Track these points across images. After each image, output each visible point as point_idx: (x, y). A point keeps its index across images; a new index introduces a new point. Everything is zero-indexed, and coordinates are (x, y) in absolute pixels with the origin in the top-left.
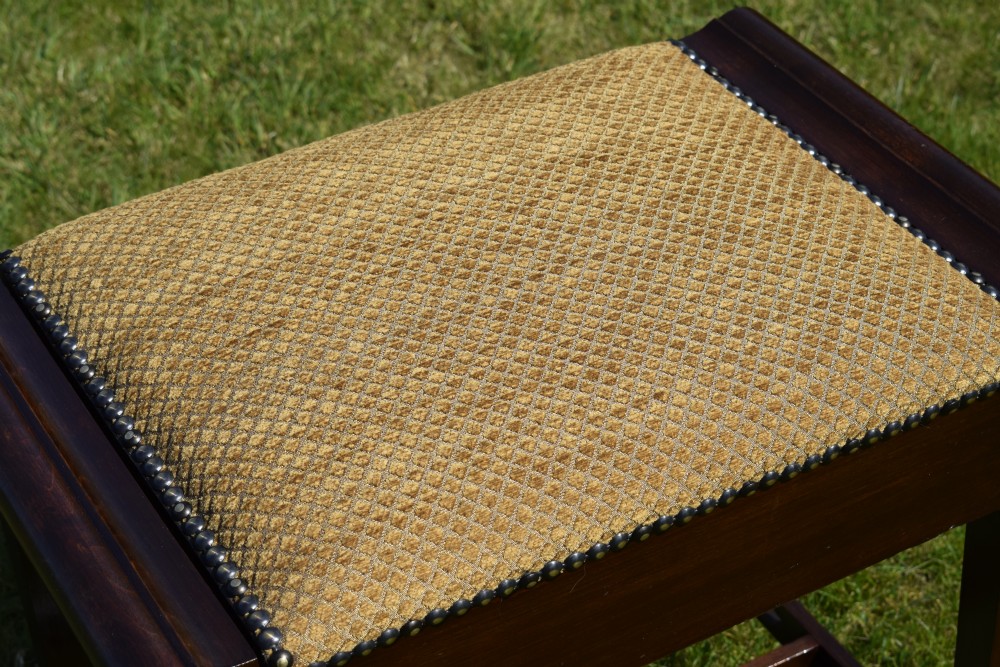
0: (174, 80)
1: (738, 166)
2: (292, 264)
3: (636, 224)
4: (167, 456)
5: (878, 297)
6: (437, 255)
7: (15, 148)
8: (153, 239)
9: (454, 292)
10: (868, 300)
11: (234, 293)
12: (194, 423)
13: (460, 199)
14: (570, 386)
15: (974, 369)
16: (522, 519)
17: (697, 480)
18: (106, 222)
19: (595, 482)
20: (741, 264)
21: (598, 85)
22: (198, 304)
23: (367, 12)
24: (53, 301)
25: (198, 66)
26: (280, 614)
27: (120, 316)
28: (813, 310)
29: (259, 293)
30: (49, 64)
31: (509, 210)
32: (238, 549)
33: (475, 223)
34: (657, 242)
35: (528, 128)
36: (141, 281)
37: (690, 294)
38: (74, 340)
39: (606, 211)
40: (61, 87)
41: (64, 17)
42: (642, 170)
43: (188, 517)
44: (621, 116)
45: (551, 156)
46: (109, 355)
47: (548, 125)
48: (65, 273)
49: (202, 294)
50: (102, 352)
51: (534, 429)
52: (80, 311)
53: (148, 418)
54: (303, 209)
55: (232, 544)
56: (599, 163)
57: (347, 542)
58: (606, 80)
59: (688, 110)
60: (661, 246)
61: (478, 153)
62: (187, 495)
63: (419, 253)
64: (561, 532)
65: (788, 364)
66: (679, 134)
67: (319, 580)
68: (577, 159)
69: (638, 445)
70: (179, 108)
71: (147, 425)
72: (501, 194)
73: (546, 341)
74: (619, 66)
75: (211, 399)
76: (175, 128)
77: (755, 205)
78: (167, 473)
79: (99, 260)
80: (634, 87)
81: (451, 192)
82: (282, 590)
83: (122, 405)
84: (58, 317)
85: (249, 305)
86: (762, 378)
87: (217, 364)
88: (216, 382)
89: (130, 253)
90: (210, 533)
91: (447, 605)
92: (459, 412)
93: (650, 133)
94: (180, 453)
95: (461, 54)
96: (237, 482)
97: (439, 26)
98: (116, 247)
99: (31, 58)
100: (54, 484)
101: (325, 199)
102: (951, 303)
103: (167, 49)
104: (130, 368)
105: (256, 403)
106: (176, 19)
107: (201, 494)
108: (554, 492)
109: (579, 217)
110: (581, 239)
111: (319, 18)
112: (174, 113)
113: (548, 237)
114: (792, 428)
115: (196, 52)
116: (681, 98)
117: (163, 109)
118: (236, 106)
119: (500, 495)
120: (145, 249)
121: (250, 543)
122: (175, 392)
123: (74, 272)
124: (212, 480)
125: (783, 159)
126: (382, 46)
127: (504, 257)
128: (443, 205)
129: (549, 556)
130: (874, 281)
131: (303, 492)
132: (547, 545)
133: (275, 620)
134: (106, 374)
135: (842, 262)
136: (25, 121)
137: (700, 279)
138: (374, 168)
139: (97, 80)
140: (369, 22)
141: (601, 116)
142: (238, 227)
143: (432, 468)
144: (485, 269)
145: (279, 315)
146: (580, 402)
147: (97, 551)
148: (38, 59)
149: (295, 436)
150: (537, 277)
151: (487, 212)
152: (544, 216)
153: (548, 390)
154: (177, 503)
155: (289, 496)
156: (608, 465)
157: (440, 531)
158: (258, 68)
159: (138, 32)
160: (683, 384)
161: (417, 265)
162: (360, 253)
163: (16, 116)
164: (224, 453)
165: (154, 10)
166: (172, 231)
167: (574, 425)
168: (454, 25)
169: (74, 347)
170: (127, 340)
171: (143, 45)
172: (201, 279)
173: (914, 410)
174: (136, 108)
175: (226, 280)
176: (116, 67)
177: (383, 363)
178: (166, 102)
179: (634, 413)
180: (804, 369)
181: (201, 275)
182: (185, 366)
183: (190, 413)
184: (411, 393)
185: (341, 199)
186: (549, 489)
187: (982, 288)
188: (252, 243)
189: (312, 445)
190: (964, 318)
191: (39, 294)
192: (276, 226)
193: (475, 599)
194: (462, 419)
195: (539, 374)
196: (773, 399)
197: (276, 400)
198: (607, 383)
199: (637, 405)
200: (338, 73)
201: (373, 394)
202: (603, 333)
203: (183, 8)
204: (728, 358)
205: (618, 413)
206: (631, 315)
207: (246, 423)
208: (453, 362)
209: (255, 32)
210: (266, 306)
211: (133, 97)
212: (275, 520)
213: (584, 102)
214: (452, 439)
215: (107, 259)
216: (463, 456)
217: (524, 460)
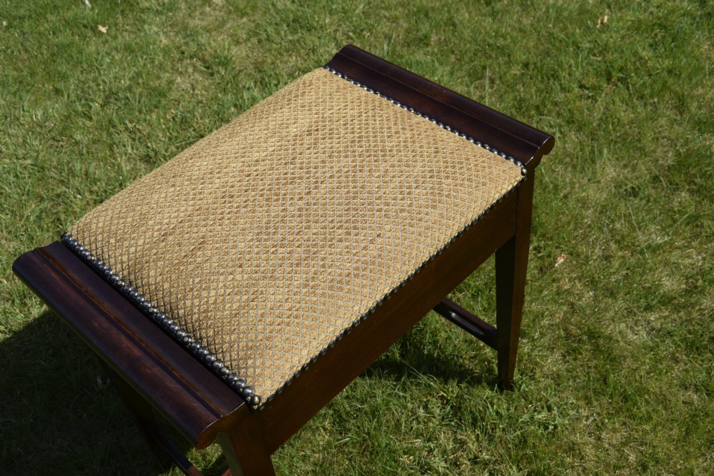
0: (84, 109)
1: (375, 121)
2: (199, 212)
3: (342, 158)
4: (172, 316)
5: (454, 167)
6: (261, 193)
7: (25, 155)
8: (132, 214)
9: (275, 209)
10: (449, 169)
11: (178, 231)
12: (180, 299)
13: (262, 163)
14: (340, 241)
15: (500, 188)
16: (340, 307)
17: (405, 268)
18: (107, 210)
19: (365, 282)
20: (393, 166)
21: (302, 96)
22: (163, 241)
23: (157, 62)
24: (94, 253)
25: (92, 101)
26: (249, 379)
27: (129, 254)
28: (430, 180)
29: (189, 229)
30: (27, 114)
31: (286, 164)
32: (220, 353)
33: (273, 173)
34: (354, 164)
35: (280, 123)
36: (133, 236)
37: (377, 185)
38: (110, 269)
39: (327, 155)
40: (36, 122)
41: (28, 92)
42: (335, 132)
43: (191, 343)
44: (317, 108)
45: (294, 134)
46: (129, 274)
47: (288, 120)
48: (96, 239)
49: (163, 236)
50: (126, 272)
51: (332, 265)
52: (109, 255)
53: (157, 300)
54: (195, 184)
55: (216, 351)
56: (316, 132)
57: (268, 339)
58: (304, 93)
59: (344, 98)
60: (356, 166)
61: (262, 140)
62: (187, 332)
63: (253, 193)
64: (356, 308)
65: (427, 207)
66: (345, 111)
67: (261, 360)
68: (306, 133)
69: (378, 260)
70: (90, 121)
71: (158, 303)
72: (279, 157)
73: (323, 222)
74: (307, 85)
75: (184, 285)
76: (90, 130)
77: (389, 137)
78: (174, 324)
79: (110, 230)
80: (318, 93)
81: (257, 161)
82: (246, 368)
83: (143, 296)
84: (99, 260)
85: (187, 236)
86: (419, 216)
87: (182, 268)
88: (184, 277)
89: (123, 223)
90: (204, 348)
91: (317, 353)
92: (297, 265)
93: (332, 114)
94: (178, 313)
95: (201, 71)
96: (210, 322)
97: (188, 61)
98: (116, 222)
99: (20, 113)
100: (126, 343)
101: (203, 177)
102: (483, 162)
103: (77, 96)
104: (141, 278)
105: (206, 283)
106: (77, 82)
107: (194, 331)
108: (349, 291)
109: (317, 160)
110: (320, 170)
111: (137, 68)
112: (88, 123)
113: (307, 173)
114: (437, 234)
115: (90, 95)
116: (339, 94)
117: (84, 123)
118: (115, 114)
119: (327, 299)
120: (130, 220)
121: (225, 350)
122: (166, 286)
123: (100, 238)
124: (197, 324)
125: (392, 113)
126: (168, 75)
127: (291, 186)
128: (255, 168)
129: (354, 319)
130: (449, 160)
131: (242, 320)
132: (352, 315)
133: (248, 382)
134: (131, 282)
135: (433, 155)
136: (25, 142)
137: (378, 177)
138: (219, 157)
139: (51, 117)
140: (159, 66)
141: (309, 110)
142: (169, 199)
143: (294, 295)
144: (285, 194)
145: (202, 238)
146: (347, 247)
147: (157, 370)
148: (22, 112)
149: (229, 295)
150: (309, 193)
151: (276, 167)
152: (302, 163)
153: (332, 245)
154: (184, 337)
155: (236, 324)
156: (367, 272)
157: (306, 322)
158: (119, 96)
159: (63, 92)
160: (388, 227)
161: (255, 200)
162: (227, 199)
163: (21, 140)
164: (199, 310)
165: (66, 80)
166: (139, 208)
167: (348, 259)
168: (195, 59)
169: (111, 273)
170: (135, 265)
171: (66, 96)
172: (160, 229)
173: (480, 212)
174: (72, 125)
175: (172, 226)
176: (57, 108)
177: (256, 250)
178: (84, 120)
179: (372, 246)
180: (434, 207)
181: (160, 226)
182: (167, 272)
183: (177, 294)
184: (274, 262)
185: (210, 176)
186: (346, 291)
187: (490, 151)
188: (178, 206)
189: (238, 297)
190: (490, 167)
191: (86, 250)
192: (185, 195)
193: (328, 347)
194: (299, 269)
195: (325, 238)
196: (426, 224)
197: (214, 279)
198: (356, 235)
199: (372, 242)
200: (153, 91)
201: (257, 266)
202: (346, 212)
203: (78, 77)
204: (402, 211)
205: (365, 248)
206: (355, 201)
207: (204, 294)
208: (286, 242)
209: (113, 80)
210: (194, 235)
211: (69, 121)
212: (232, 336)
213: (299, 105)
214: (298, 280)
215: (113, 228)
216: (306, 286)
217: (332, 280)
